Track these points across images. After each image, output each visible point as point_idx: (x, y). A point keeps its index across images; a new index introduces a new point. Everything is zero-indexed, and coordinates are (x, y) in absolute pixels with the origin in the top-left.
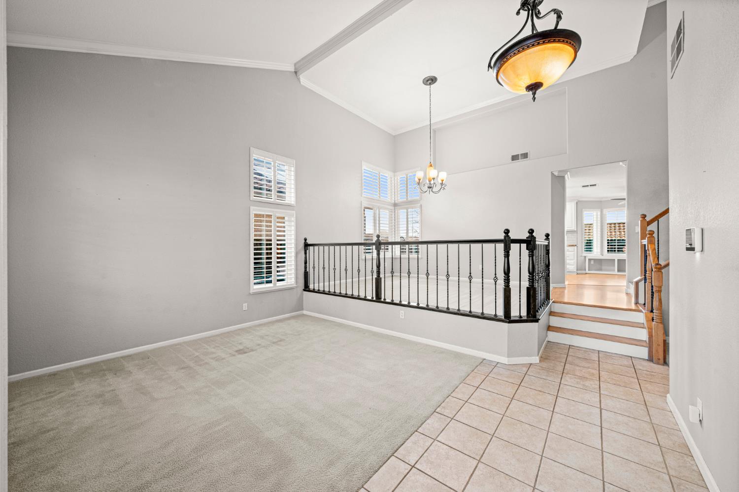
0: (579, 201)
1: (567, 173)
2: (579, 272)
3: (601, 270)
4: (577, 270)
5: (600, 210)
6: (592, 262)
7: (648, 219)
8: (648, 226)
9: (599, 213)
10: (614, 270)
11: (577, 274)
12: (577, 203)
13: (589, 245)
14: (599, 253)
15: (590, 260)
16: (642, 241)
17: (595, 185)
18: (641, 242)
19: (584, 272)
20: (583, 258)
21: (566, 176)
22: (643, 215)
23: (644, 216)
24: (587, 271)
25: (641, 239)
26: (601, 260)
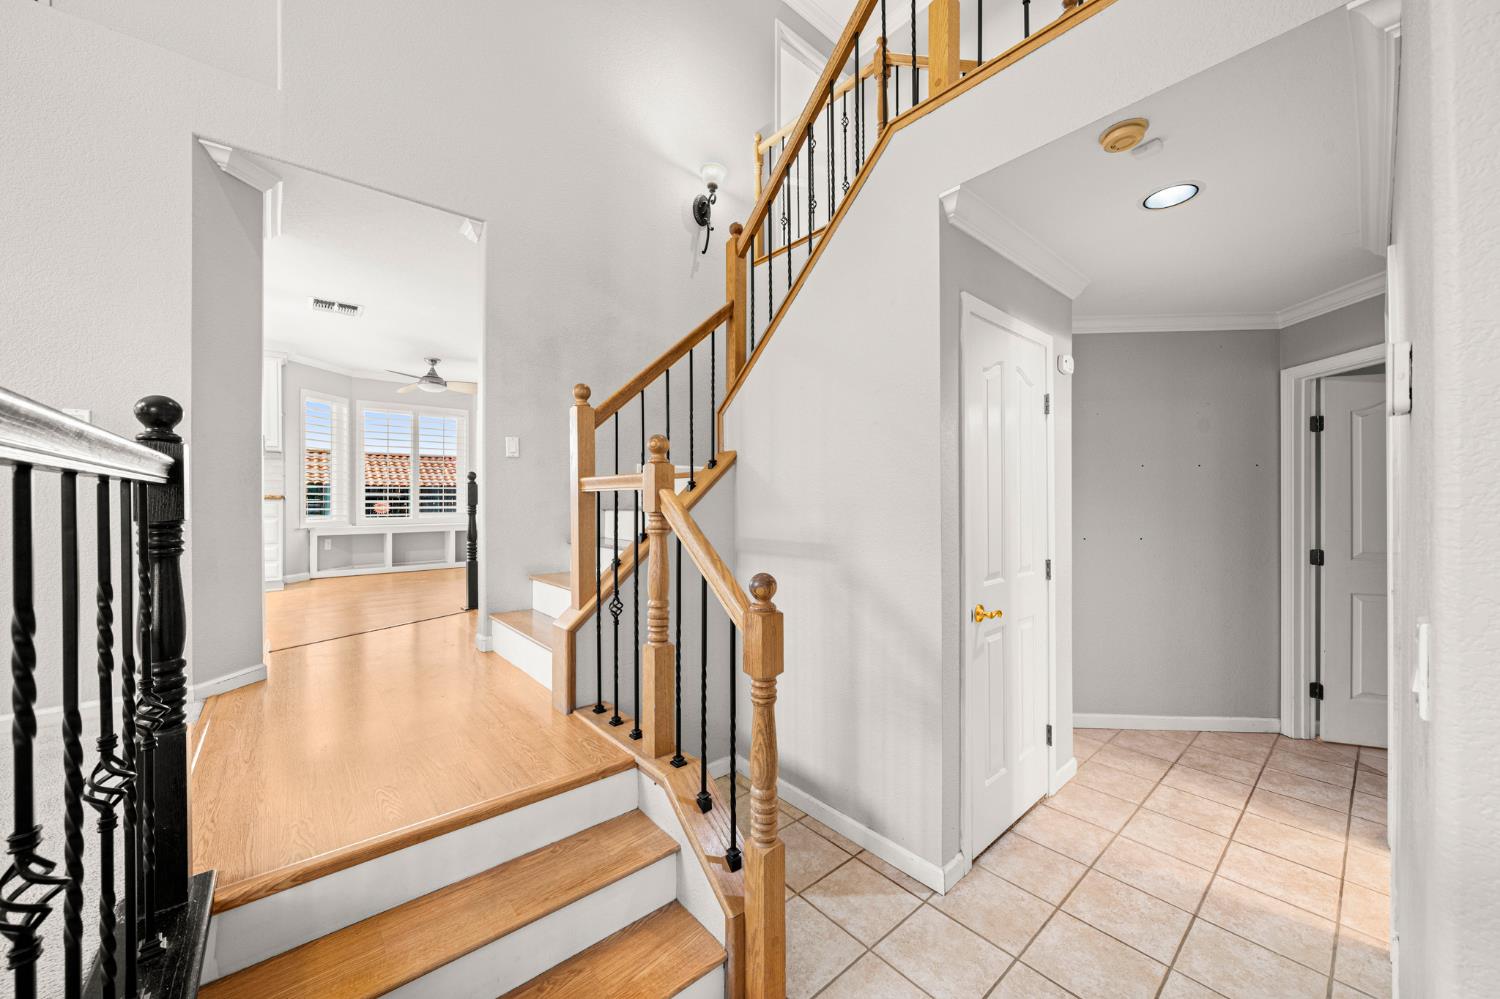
0: (289, 362)
1: (272, 186)
2: (290, 578)
3: (349, 564)
4: (284, 574)
5: (347, 401)
6: (328, 546)
7: (596, 402)
8: (597, 426)
9: (345, 411)
10: (382, 562)
11: (286, 584)
12: (283, 366)
13: (317, 498)
14: (346, 519)
15: (321, 539)
16: (583, 480)
17: (355, 308)
18: (580, 484)
19: (304, 576)
20: (302, 535)
21: (268, 195)
22: (582, 386)
23: (585, 394)
24: (315, 573)
25: (581, 475)
26: (349, 538)
